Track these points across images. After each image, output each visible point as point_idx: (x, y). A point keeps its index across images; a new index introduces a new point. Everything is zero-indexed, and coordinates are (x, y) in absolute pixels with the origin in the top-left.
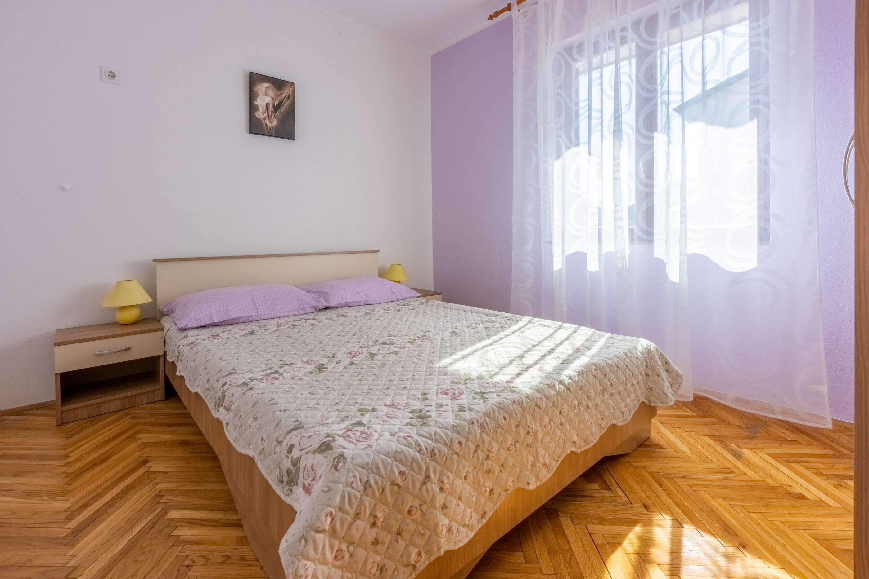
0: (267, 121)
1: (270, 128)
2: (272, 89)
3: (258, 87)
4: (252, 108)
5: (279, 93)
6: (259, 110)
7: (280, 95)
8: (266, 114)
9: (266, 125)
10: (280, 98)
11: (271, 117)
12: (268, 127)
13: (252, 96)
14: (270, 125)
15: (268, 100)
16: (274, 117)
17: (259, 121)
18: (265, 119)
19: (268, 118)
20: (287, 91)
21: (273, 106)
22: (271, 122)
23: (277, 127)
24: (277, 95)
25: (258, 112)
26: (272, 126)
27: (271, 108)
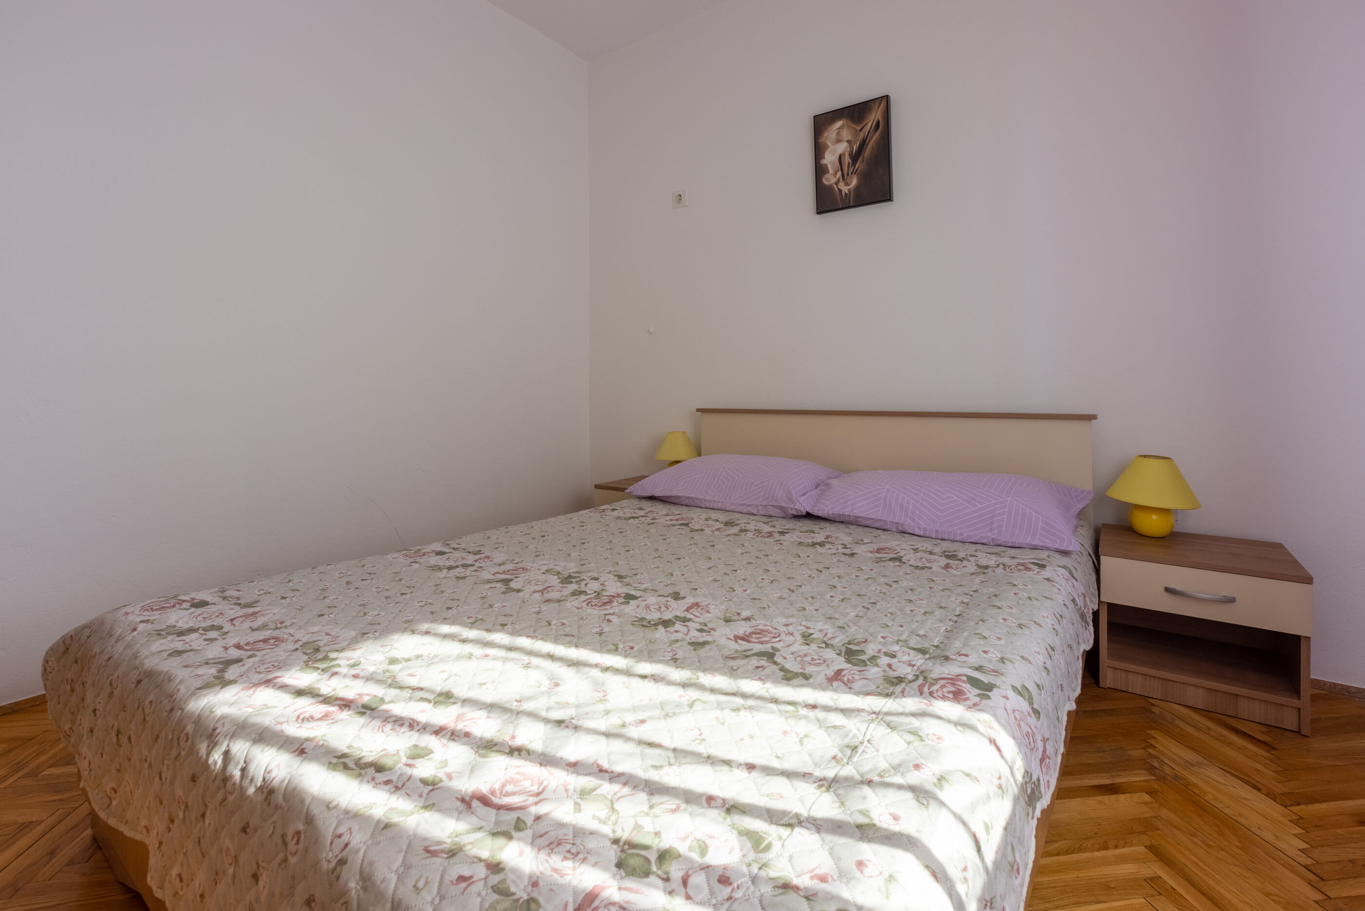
0: (842, 186)
1: (846, 194)
2: (848, 127)
3: (826, 135)
4: (820, 171)
5: (859, 129)
6: (828, 172)
7: (861, 130)
8: (840, 173)
9: (840, 191)
10: (861, 135)
11: (848, 174)
12: (843, 194)
13: (819, 150)
14: (845, 189)
15: (842, 147)
16: (852, 173)
17: (830, 189)
18: (837, 184)
19: (843, 179)
20: (872, 117)
21: (851, 154)
22: (847, 184)
23: (857, 188)
24: (856, 133)
25: (827, 176)
26: (849, 190)
27: (847, 159)
